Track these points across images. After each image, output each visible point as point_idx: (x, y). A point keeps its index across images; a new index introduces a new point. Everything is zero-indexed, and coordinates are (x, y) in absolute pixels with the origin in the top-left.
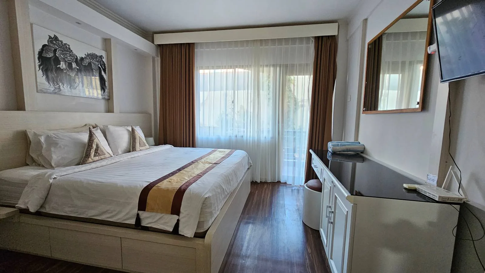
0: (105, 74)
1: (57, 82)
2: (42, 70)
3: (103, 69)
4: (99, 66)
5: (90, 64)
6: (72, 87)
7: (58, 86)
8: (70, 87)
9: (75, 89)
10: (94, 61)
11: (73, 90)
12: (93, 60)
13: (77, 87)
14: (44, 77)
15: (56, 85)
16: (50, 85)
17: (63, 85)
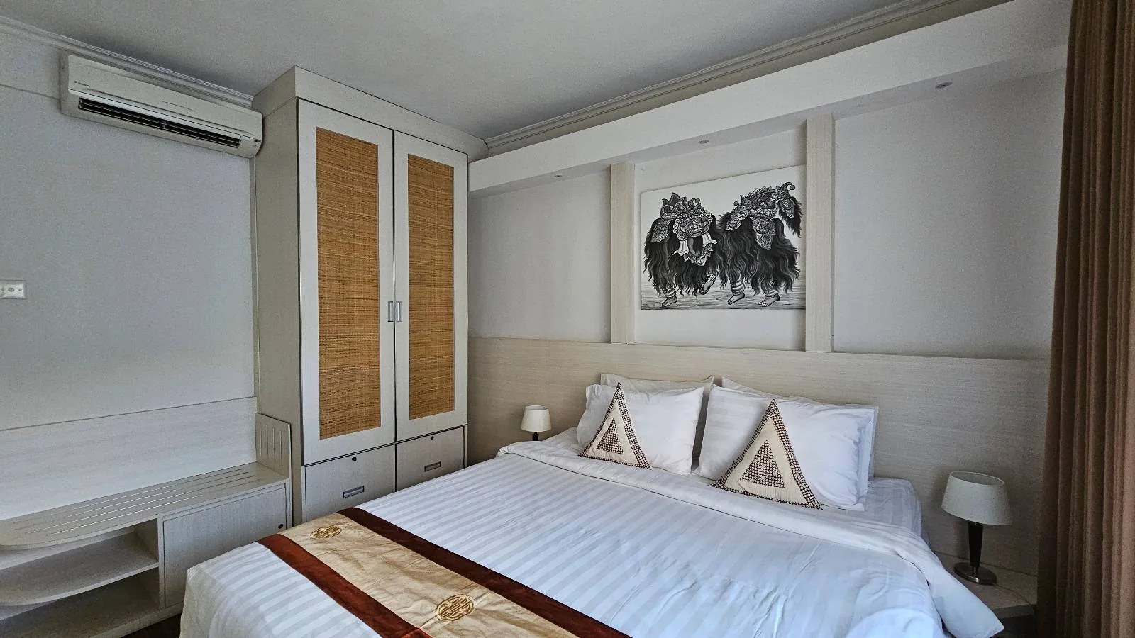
0: (796, 235)
1: (671, 286)
2: (650, 270)
3: (789, 220)
4: (777, 216)
5: (748, 221)
6: (698, 291)
7: (672, 292)
8: (695, 292)
9: (706, 292)
10: (759, 209)
11: (699, 296)
12: (756, 210)
13: (709, 288)
14: (652, 280)
15: (669, 292)
16: (660, 294)
17: (682, 289)
